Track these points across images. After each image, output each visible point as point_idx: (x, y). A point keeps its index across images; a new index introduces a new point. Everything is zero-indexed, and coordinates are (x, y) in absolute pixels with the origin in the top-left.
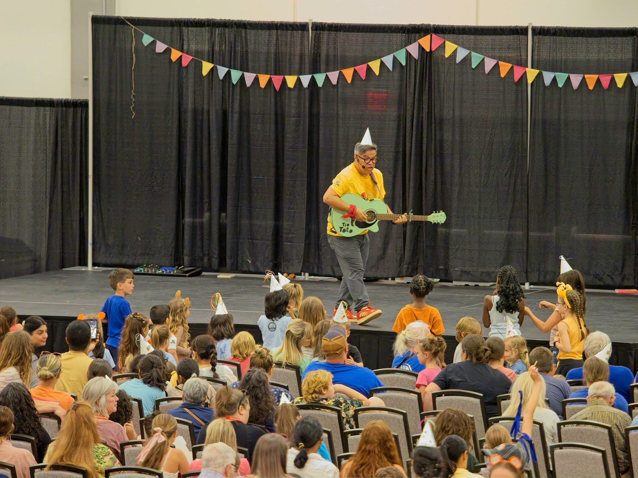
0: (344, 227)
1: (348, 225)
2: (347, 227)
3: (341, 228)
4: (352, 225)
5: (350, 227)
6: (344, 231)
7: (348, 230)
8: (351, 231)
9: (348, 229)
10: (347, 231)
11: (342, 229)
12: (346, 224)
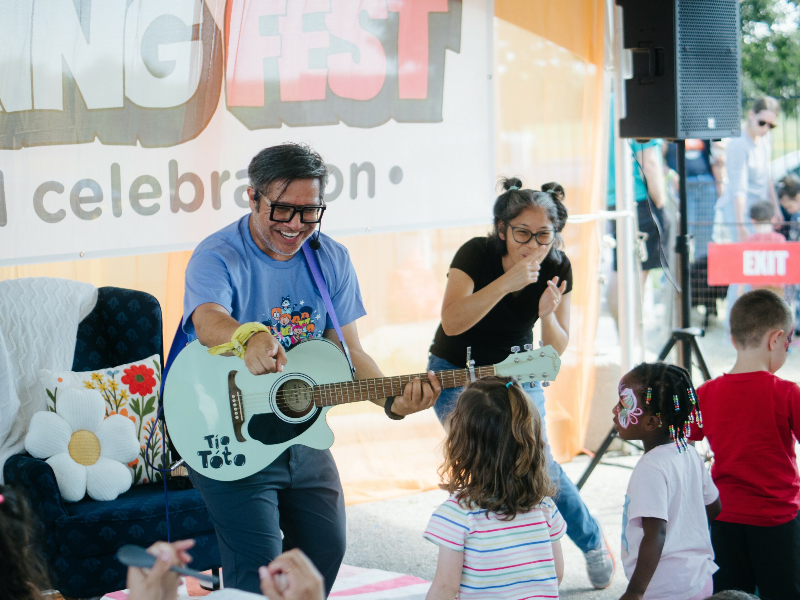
0: (214, 450)
1: (226, 440)
2: (222, 448)
3: (204, 454)
4: (240, 439)
5: (235, 448)
6: (217, 463)
7: (230, 458)
8: (240, 460)
9: (227, 453)
10: (228, 463)
11: (209, 457)
12: (219, 438)
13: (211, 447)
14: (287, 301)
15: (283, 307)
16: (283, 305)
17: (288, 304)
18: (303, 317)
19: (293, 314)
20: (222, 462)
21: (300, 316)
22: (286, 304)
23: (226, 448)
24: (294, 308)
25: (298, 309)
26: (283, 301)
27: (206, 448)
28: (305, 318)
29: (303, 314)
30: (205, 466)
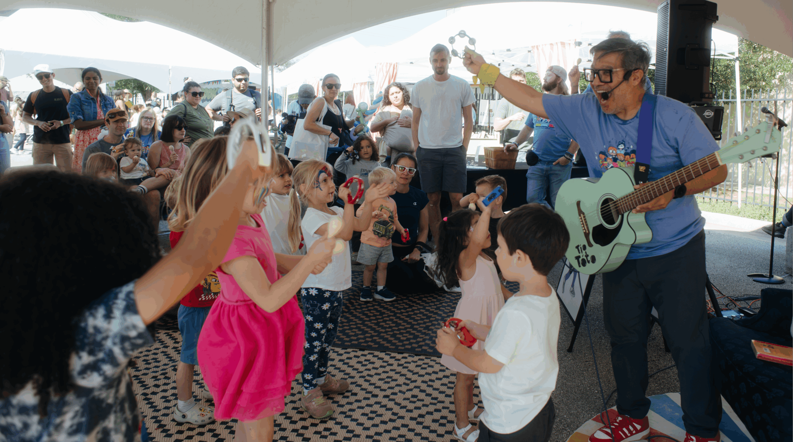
0: (581, 255)
1: (584, 248)
2: (584, 253)
3: (577, 258)
4: (591, 245)
5: (589, 251)
6: (584, 263)
7: (589, 259)
8: (594, 259)
9: (587, 256)
10: (589, 262)
11: (580, 260)
12: (582, 246)
13: (579, 253)
14: (622, 145)
15: (619, 149)
16: (619, 147)
17: (623, 147)
18: (631, 157)
19: (626, 154)
20: (586, 262)
21: (630, 156)
22: (621, 147)
23: (586, 252)
24: (626, 150)
25: (629, 151)
26: (619, 144)
27: (578, 254)
28: (633, 158)
29: (632, 155)
30: (580, 266)
